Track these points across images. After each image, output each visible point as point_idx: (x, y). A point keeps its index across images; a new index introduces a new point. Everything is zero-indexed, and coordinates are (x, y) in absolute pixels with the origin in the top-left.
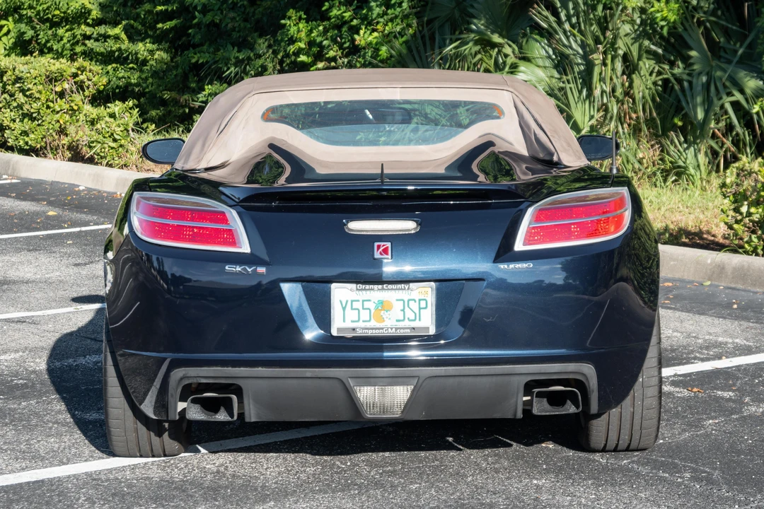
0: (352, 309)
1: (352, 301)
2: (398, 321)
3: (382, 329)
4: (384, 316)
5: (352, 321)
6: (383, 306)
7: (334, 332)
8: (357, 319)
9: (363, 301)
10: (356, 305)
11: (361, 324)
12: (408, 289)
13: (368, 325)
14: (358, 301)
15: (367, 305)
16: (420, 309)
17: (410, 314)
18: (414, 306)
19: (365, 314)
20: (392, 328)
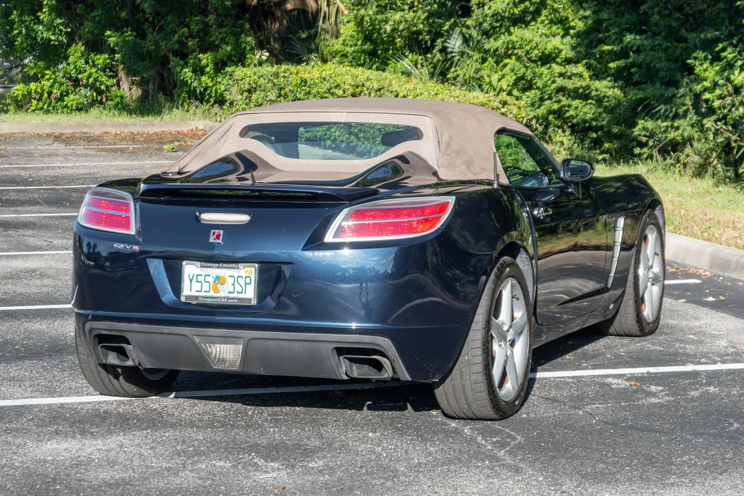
0: (197, 281)
1: (197, 275)
2: (229, 293)
3: (217, 298)
4: (220, 289)
5: (197, 291)
6: (219, 280)
7: (183, 299)
8: (200, 290)
9: (205, 276)
10: (200, 278)
11: (203, 294)
12: (238, 268)
13: (208, 294)
14: (201, 275)
15: (208, 279)
16: (246, 284)
17: (238, 288)
18: (242, 281)
19: (206, 286)
20: (224, 298)
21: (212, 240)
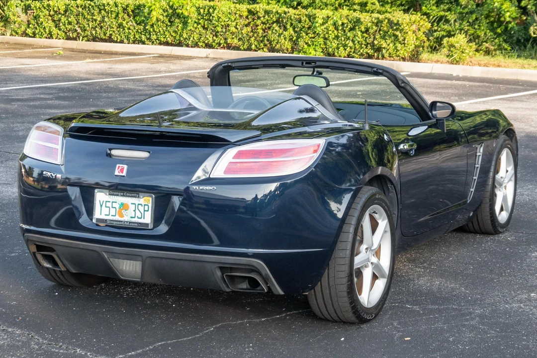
0: (106, 207)
1: (106, 202)
2: (132, 217)
3: (122, 221)
4: (124, 214)
5: (106, 215)
6: (124, 206)
7: (94, 221)
8: (108, 214)
10: (109, 204)
11: (110, 217)
12: (138, 197)
13: (114, 218)
14: (110, 202)
15: (115, 205)
16: (145, 211)
17: (138, 214)
18: (141, 209)
19: (113, 211)
20: (127, 222)
21: (117, 173)
